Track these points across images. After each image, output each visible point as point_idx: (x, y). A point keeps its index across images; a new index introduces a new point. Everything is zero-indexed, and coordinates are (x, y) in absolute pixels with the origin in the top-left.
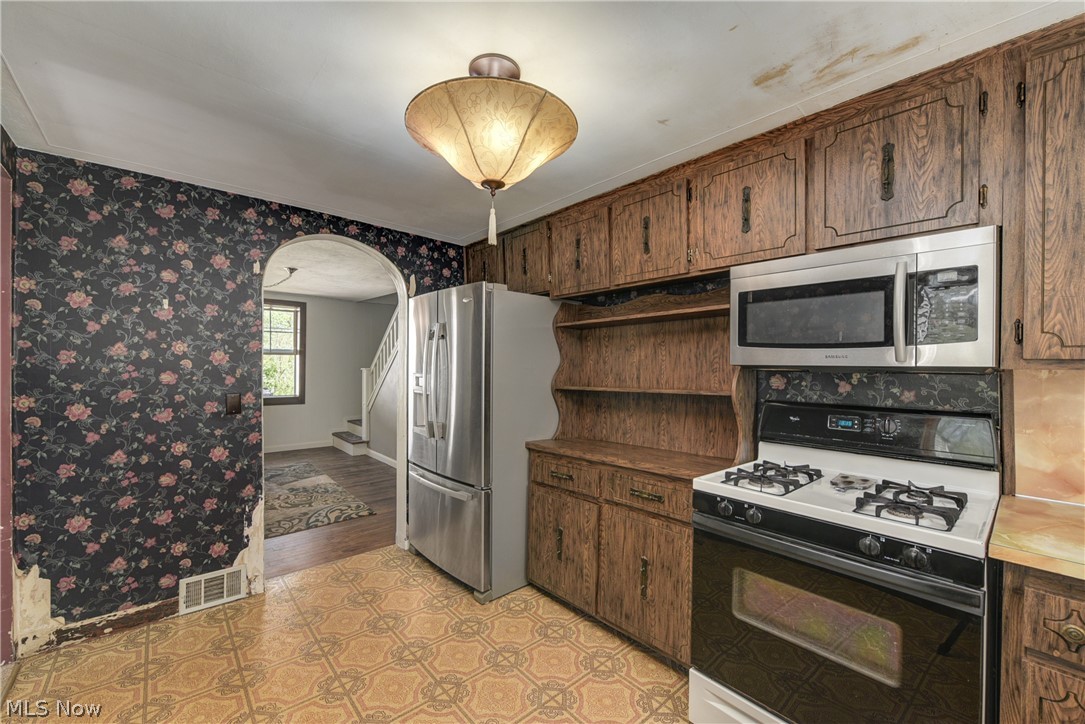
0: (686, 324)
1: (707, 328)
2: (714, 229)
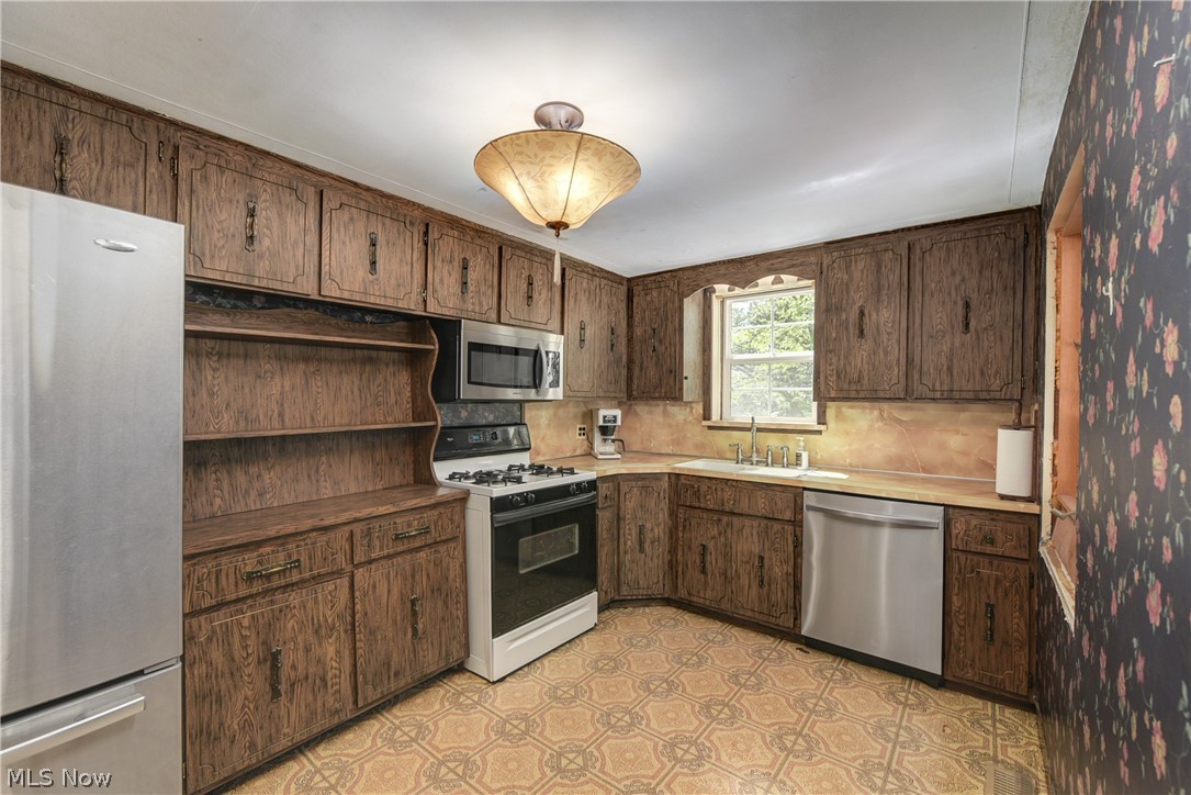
0: (348, 354)
1: (370, 360)
2: (441, 280)
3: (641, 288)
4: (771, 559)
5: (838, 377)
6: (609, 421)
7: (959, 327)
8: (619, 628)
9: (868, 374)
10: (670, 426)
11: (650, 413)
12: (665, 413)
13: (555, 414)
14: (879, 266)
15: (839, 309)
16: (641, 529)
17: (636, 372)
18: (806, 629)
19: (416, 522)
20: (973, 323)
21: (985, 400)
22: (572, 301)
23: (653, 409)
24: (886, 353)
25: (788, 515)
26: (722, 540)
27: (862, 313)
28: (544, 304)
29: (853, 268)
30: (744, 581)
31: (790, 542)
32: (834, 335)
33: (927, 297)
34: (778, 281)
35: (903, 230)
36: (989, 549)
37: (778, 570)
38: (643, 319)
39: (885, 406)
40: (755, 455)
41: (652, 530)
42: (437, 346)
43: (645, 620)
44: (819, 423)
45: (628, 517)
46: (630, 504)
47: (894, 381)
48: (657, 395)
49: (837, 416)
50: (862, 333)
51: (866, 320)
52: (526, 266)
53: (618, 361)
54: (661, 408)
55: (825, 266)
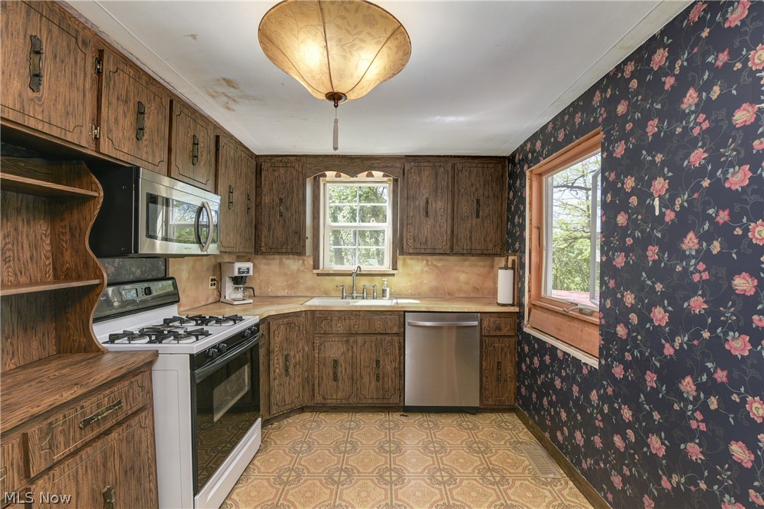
2: (116, 120)
3: (269, 165)
4: (384, 361)
5: (414, 240)
6: (243, 272)
7: (475, 215)
8: (278, 442)
9: (431, 239)
10: (286, 274)
11: (268, 264)
12: (281, 264)
13: (193, 268)
14: (436, 175)
15: (414, 198)
16: (287, 358)
17: (265, 232)
18: (409, 401)
19: (106, 399)
20: (481, 213)
21: (486, 254)
22: (224, 166)
23: (272, 261)
24: (440, 227)
25: (395, 330)
26: (350, 354)
27: (427, 202)
28: (205, 165)
29: (422, 174)
30: (366, 379)
31: (397, 348)
32: (412, 214)
33: (460, 197)
34: (370, 175)
35: (448, 156)
36: (498, 333)
37: (389, 367)
38: (271, 190)
39: (429, 258)
40: (355, 292)
41: (295, 356)
42: (102, 194)
43: (294, 429)
44: (393, 269)
45: (276, 350)
46: (277, 340)
47: (444, 243)
48: (284, 250)
49: (403, 265)
50: (427, 214)
51: (430, 206)
52: (191, 126)
53: (251, 223)
54: (277, 262)
55: (406, 170)
